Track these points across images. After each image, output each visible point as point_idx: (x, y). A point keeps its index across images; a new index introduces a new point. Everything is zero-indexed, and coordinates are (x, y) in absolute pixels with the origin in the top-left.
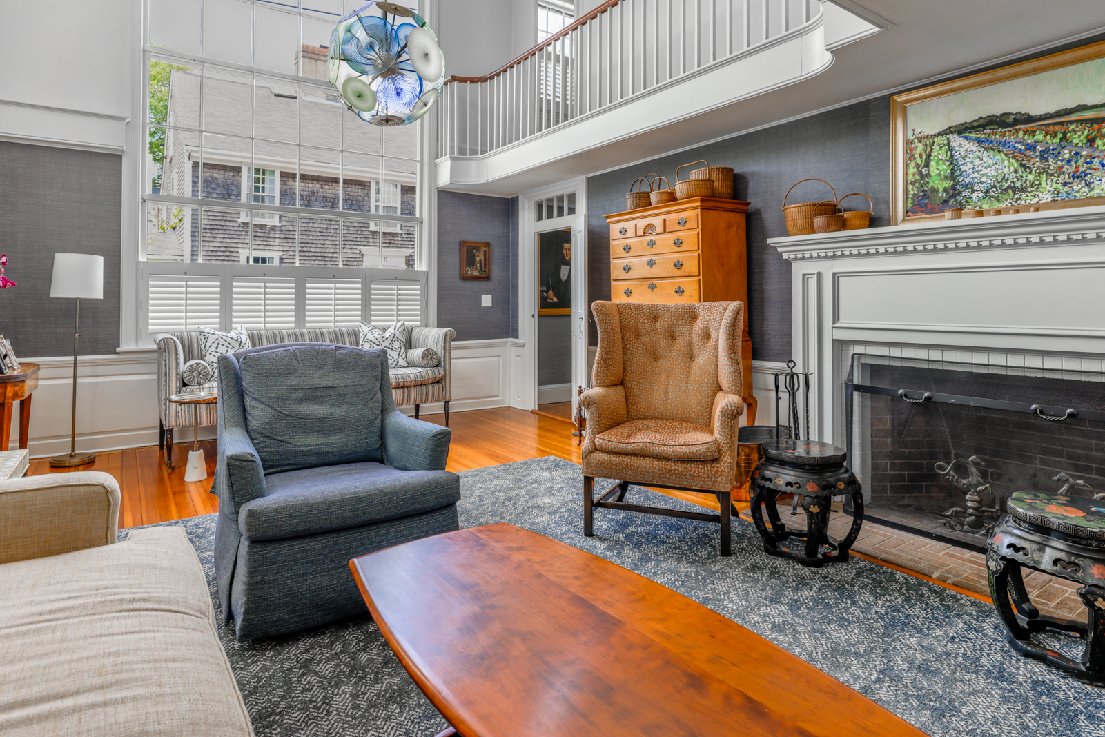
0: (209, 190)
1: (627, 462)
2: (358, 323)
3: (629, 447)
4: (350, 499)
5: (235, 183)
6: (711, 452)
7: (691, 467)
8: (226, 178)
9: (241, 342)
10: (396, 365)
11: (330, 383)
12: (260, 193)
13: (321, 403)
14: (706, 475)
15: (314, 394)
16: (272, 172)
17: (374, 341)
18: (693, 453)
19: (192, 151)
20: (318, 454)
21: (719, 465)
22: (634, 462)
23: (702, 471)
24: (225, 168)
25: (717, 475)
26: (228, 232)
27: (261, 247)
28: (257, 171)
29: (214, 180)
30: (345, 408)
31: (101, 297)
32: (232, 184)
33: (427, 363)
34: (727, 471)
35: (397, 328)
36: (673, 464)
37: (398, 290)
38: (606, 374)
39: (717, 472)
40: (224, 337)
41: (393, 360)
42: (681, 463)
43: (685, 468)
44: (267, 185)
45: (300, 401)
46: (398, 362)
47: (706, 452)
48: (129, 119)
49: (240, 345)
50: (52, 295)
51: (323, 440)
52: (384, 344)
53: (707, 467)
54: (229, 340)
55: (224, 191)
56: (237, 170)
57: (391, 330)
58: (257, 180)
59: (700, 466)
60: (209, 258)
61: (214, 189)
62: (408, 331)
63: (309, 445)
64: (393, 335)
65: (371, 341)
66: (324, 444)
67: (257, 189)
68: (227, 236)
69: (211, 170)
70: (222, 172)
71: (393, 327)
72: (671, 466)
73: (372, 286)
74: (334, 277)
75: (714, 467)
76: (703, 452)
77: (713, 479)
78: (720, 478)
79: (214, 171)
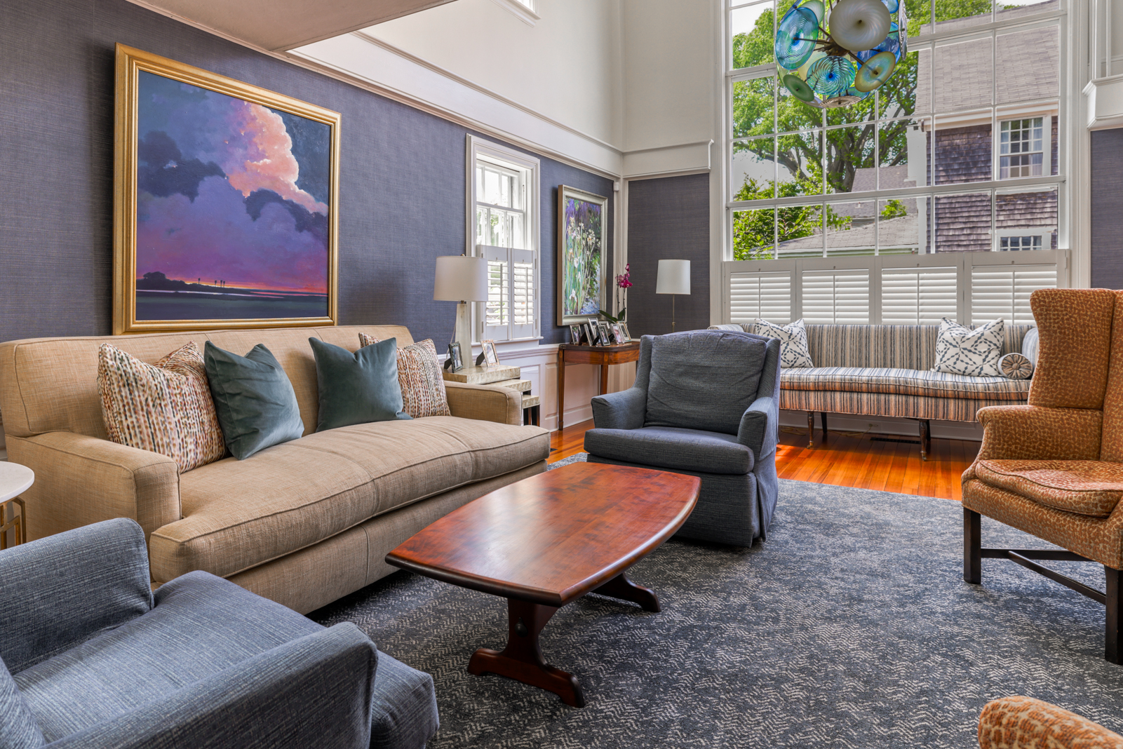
0: (949, 161)
1: (998, 497)
2: (939, 320)
3: (1002, 480)
4: (648, 443)
5: (984, 146)
6: (1087, 504)
7: (1065, 520)
8: (971, 142)
9: (791, 334)
10: (980, 373)
11: (707, 364)
12: (1021, 153)
13: (697, 378)
14: (1083, 537)
15: (693, 370)
16: (1039, 121)
17: (951, 340)
18: (1062, 500)
19: (925, 120)
20: (686, 418)
21: (1102, 527)
22: (1005, 500)
23: (1078, 529)
24: (968, 131)
25: (1097, 540)
26: (974, 209)
27: (1023, 222)
28: (1015, 124)
29: (955, 148)
30: (715, 385)
31: (688, 292)
32: (980, 147)
33: (1012, 373)
34: (1112, 537)
35: (988, 327)
36: (1046, 512)
37: (1014, 277)
38: (1047, 389)
39: (1097, 535)
40: (775, 329)
41: (975, 366)
42: (1056, 513)
43: (1058, 520)
44: (1032, 140)
45: (681, 375)
46: (982, 369)
47: (1079, 503)
48: (712, 141)
49: (789, 337)
50: (658, 291)
51: (692, 408)
52: (963, 345)
53: (1085, 525)
54: (778, 331)
55: (968, 160)
56: (986, 129)
57: (980, 329)
58: (1015, 136)
59: (1077, 522)
60: (949, 243)
61: (955, 159)
62: (1021, 333)
63: (680, 410)
64: (979, 335)
65: (947, 341)
66: (691, 411)
67: (1015, 148)
68: (972, 214)
69: (951, 137)
70: (965, 136)
71: (984, 326)
72: (1043, 514)
73: (973, 274)
74: (918, 266)
75: (1094, 528)
76: (1075, 501)
77: (1092, 545)
78: (1101, 545)
79: (954, 137)
